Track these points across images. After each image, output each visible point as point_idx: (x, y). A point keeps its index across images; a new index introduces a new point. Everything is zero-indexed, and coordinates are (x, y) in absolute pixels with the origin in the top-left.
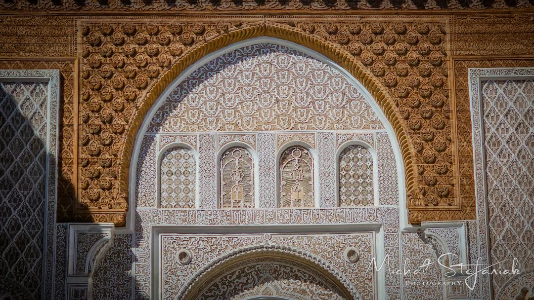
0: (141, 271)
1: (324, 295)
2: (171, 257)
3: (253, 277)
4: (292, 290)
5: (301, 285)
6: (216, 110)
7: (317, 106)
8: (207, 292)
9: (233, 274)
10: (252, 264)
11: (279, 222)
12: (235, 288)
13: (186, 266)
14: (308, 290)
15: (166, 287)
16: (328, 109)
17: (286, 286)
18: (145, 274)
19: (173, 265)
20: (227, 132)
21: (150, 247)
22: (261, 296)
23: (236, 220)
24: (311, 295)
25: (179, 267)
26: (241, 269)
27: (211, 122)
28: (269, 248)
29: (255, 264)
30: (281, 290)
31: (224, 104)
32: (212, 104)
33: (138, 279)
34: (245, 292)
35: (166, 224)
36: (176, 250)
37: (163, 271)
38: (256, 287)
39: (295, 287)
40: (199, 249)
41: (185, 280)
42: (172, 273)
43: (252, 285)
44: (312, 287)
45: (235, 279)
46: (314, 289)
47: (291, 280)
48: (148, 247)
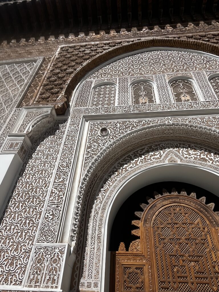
0: (70, 139)
2: (95, 133)
3: (159, 151)
4: (193, 158)
5: (200, 156)
7: (188, 65)
8: (122, 161)
9: (142, 149)
10: (157, 143)
11: (176, 109)
12: (145, 158)
13: (105, 137)
14: (207, 159)
15: (89, 150)
16: (196, 65)
17: (187, 156)
18: (73, 140)
19: (96, 137)
20: (135, 76)
21: (80, 126)
22: (167, 163)
23: (144, 110)
24: (211, 162)
25: (100, 138)
26: (149, 147)
27: (126, 74)
28: (170, 125)
29: (160, 143)
30: (184, 159)
31: (133, 68)
32: (126, 68)
33: (66, 143)
34: (154, 160)
35: (93, 114)
36: (99, 129)
37: (87, 141)
38: (163, 157)
39: (196, 156)
40: (117, 128)
41: (104, 145)
42: (95, 142)
43: (158, 156)
44: (210, 156)
45: (144, 153)
46: (212, 158)
47: (191, 152)
48: (78, 126)
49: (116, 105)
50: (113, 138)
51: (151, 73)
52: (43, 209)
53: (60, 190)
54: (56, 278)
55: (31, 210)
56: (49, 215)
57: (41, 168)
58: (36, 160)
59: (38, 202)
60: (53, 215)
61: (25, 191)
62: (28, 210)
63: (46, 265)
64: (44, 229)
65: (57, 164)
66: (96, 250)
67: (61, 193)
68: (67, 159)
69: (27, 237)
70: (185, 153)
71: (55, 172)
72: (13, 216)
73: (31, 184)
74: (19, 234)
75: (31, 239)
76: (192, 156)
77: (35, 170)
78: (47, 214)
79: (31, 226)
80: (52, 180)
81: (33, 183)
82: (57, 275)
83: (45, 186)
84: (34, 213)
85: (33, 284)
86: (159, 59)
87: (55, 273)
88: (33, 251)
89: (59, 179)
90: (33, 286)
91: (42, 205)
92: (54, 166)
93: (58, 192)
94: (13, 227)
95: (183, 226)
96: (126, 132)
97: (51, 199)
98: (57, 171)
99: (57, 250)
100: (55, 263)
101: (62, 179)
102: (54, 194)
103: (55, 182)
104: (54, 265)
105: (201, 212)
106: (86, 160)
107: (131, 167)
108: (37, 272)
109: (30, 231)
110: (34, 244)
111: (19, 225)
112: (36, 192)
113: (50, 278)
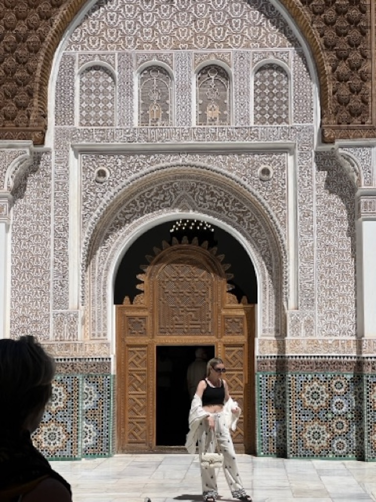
0: (60, 188)
1: (239, 212)
2: (90, 175)
3: (170, 194)
5: (217, 203)
6: (135, 28)
7: (234, 25)
8: (125, 209)
9: (150, 191)
10: (168, 182)
11: (194, 140)
12: (152, 206)
14: (224, 208)
15: (85, 203)
16: (245, 27)
17: (202, 203)
18: (65, 191)
19: (91, 182)
20: (145, 51)
24: (226, 212)
25: (98, 184)
26: (158, 187)
27: (129, 41)
28: (185, 165)
29: (172, 181)
30: (197, 207)
31: (142, 23)
32: (129, 22)
33: (57, 195)
34: (163, 209)
35: (84, 142)
36: (94, 166)
37: (82, 189)
38: (173, 205)
39: (211, 204)
40: (118, 167)
41: (103, 197)
42: (91, 190)
43: (169, 202)
44: (228, 204)
45: (152, 197)
46: (229, 207)
47: (207, 197)
48: (67, 165)
49: (116, 124)
50: (113, 186)
51: (170, 44)
52: (50, 280)
53: (62, 259)
54: (75, 334)
55: (39, 280)
56: (57, 285)
57: (35, 231)
58: (25, 221)
59: (43, 273)
60: (61, 285)
61: (25, 261)
62: (35, 280)
63: (65, 326)
64: (56, 298)
65: (52, 226)
66: (102, 309)
67: (65, 263)
68: (63, 220)
69: (43, 305)
70: (200, 197)
71: (52, 237)
72: (22, 286)
73: (30, 252)
74: (34, 303)
77: (28, 234)
78: (55, 284)
79: (43, 296)
80: (52, 247)
81: (32, 251)
82: (76, 332)
84: (43, 284)
85: (58, 339)
87: (74, 331)
88: (51, 316)
89: (59, 246)
91: (48, 275)
92: (50, 229)
93: (61, 263)
95: (188, 280)
96: (130, 175)
97: (55, 269)
98: (55, 237)
100: (72, 324)
101: (62, 247)
102: (57, 264)
103: (55, 250)
104: (72, 326)
106: (83, 219)
107: (136, 218)
108: (59, 331)
109: (44, 300)
110: (50, 310)
111: (31, 295)
112: (38, 261)
113: (70, 334)
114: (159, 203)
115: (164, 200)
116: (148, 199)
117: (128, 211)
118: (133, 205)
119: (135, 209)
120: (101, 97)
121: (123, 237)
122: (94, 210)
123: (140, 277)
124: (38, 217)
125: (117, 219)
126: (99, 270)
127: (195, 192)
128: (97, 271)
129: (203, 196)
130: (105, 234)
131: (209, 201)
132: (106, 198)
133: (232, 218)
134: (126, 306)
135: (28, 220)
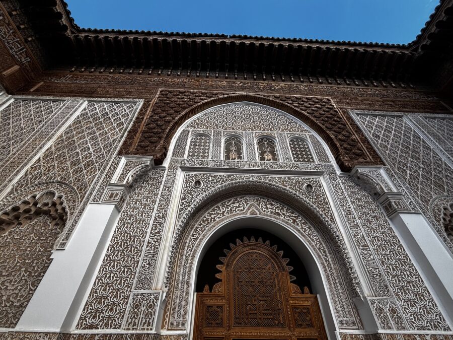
0: (167, 189)
1: (292, 216)
2: (189, 184)
3: (243, 203)
4: (270, 212)
5: (275, 210)
6: (223, 123)
7: (274, 124)
8: (211, 211)
9: (229, 201)
11: (259, 168)
12: (231, 210)
13: (198, 190)
14: (281, 213)
15: (183, 201)
16: (280, 125)
17: (265, 210)
18: (170, 191)
19: (190, 189)
22: (249, 215)
23: (233, 166)
24: (283, 216)
25: (194, 190)
27: (220, 127)
28: (254, 182)
30: (262, 212)
31: (227, 122)
33: (163, 194)
34: (238, 212)
35: (189, 166)
36: (193, 180)
37: (182, 192)
38: (245, 210)
39: (272, 210)
40: (209, 181)
41: (197, 197)
42: (189, 193)
43: (242, 208)
44: (284, 211)
45: (230, 204)
46: (285, 212)
47: (268, 206)
48: (175, 176)
49: (210, 158)
50: (205, 191)
51: (242, 129)
52: (140, 259)
53: (156, 240)
54: (151, 321)
55: (130, 259)
56: (145, 264)
57: (139, 218)
58: (134, 210)
59: (136, 252)
60: (149, 264)
61: (123, 241)
62: (126, 258)
63: (143, 310)
64: (141, 277)
65: (154, 214)
66: (184, 294)
67: (157, 244)
68: (164, 210)
69: (126, 285)
70: (264, 206)
71: (151, 222)
72: (112, 264)
73: (130, 234)
74: (118, 281)
75: (129, 286)
76: (269, 210)
77: (133, 220)
78: (144, 263)
79: (129, 275)
80: (149, 230)
81: (131, 233)
82: (152, 319)
83: (143, 237)
84: (132, 262)
85: (131, 327)
86: (250, 115)
87: (150, 317)
88: (131, 297)
89: (156, 229)
90: (131, 329)
91: (139, 254)
92: (151, 216)
93: (154, 243)
94: (112, 275)
95: (258, 271)
96: (217, 185)
97: (147, 249)
98: (154, 222)
99: (152, 297)
100: (151, 308)
101: (158, 230)
102: (150, 244)
103: (151, 233)
104: (150, 310)
105: (272, 258)
106: (180, 211)
107: (219, 218)
108: (134, 316)
109: (128, 279)
110: (132, 291)
111: (118, 273)
112: (134, 241)
113: (146, 321)
114: (236, 208)
115: (239, 207)
116: (227, 206)
117: (213, 213)
118: (218, 209)
119: (219, 212)
120: (202, 147)
121: (209, 230)
122: (189, 206)
123: (218, 267)
124: (145, 208)
125: (205, 217)
126: (186, 257)
127: (260, 203)
128: (184, 257)
129: (265, 205)
130: (195, 228)
131: (270, 208)
132: (199, 198)
133: (288, 220)
134: (206, 293)
135: (136, 209)
